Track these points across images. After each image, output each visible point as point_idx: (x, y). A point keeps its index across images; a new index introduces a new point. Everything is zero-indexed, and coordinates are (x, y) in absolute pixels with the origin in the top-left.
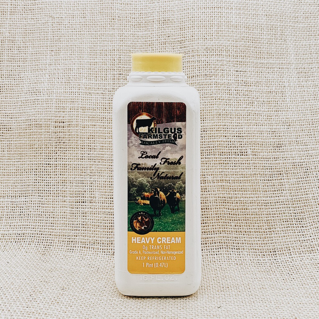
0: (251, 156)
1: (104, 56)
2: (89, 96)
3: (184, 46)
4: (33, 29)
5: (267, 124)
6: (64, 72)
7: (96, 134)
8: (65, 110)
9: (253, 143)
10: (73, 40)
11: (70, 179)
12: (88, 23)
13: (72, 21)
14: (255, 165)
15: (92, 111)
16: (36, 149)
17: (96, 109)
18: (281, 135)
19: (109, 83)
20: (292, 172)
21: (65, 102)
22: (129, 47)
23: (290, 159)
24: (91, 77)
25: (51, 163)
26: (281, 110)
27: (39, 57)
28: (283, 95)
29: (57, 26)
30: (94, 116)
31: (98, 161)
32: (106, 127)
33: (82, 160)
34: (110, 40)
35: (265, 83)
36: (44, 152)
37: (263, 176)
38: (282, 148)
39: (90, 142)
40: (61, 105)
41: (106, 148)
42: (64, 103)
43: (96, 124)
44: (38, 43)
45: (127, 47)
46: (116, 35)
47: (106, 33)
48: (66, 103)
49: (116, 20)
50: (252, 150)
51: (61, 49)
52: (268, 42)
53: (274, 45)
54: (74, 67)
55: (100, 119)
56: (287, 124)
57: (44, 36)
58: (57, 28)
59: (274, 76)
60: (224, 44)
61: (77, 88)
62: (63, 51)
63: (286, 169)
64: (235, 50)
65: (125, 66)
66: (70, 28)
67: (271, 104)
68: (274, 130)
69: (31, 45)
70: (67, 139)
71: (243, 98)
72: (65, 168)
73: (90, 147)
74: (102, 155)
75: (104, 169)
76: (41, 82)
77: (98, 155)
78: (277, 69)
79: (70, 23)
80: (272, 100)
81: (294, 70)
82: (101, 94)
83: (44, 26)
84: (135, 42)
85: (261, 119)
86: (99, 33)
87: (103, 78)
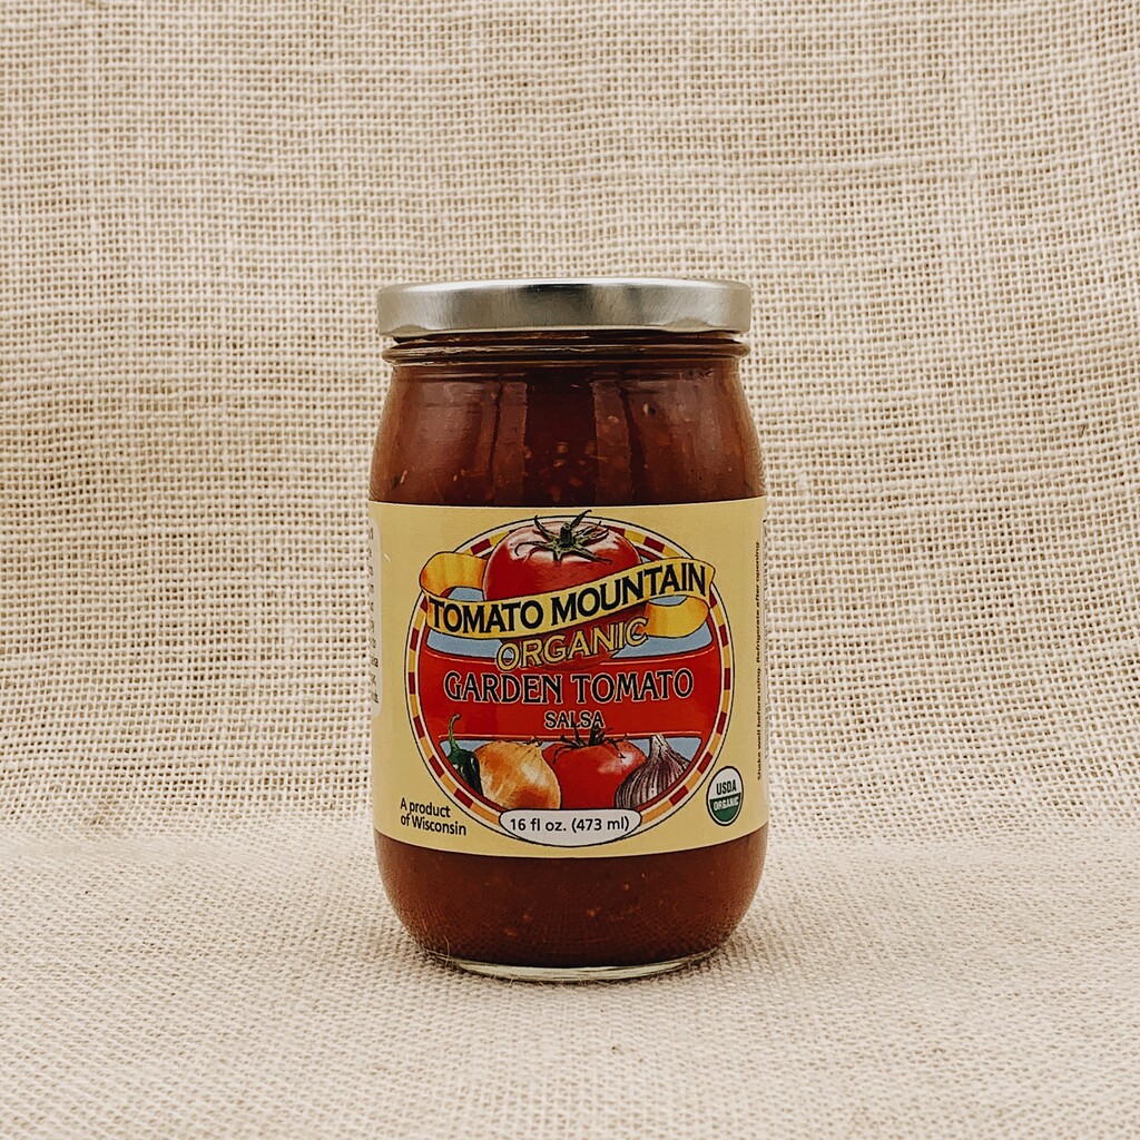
0: (807, 497)
1: (296, 155)
2: (252, 297)
3: (579, 122)
4: (27, 51)
5: (869, 386)
6: (156, 212)
7: (282, 429)
8: (173, 348)
9: (817, 451)
10: (181, 91)
11: (192, 585)
12: (231, 30)
13: (173, 21)
14: (822, 524)
15: (267, 348)
16: (70, 489)
17: (282, 342)
18: (914, 419)
19: (321, 248)
20: (948, 541)
21: (169, 319)
22: (386, 120)
23: (944, 498)
24: (257, 231)
25: (127, 532)
26: (921, 331)
27: (56, 153)
28: (931, 278)
29: (117, 37)
30: (274, 367)
31: (293, 518)
32: (318, 403)
33: (235, 519)
34: (316, 94)
35: (864, 241)
36: (98, 495)
37: (846, 558)
38: (918, 463)
39: (262, 456)
40: (159, 331)
41: (321, 475)
42: (166, 323)
43: (282, 393)
44: (48, 102)
45: (378, 120)
46: (337, 76)
47: (302, 68)
48: (173, 322)
49: (336, 20)
50: (812, 477)
51: (139, 125)
52: (879, 92)
53: (900, 98)
54: (190, 195)
55: (296, 376)
56: (940, 381)
57: (68, 75)
58: (117, 47)
59: (899, 213)
60: (717, 116)
61: (208, 270)
62: (146, 133)
63: (925, 535)
64: (755, 133)
65: (375, 189)
66: (167, 47)
67: (884, 316)
68: (890, 404)
69: (21, 112)
70: (183, 449)
71: (784, 303)
72: (178, 548)
73: (262, 473)
74: (306, 501)
75: (314, 546)
76: (73, 248)
77: (292, 500)
78: (911, 186)
79: (167, 30)
80: (891, 298)
81: (976, 183)
82: (294, 290)
83: (69, 40)
84: (405, 103)
85: (845, 370)
86: (274, 67)
87: (299, 231)
